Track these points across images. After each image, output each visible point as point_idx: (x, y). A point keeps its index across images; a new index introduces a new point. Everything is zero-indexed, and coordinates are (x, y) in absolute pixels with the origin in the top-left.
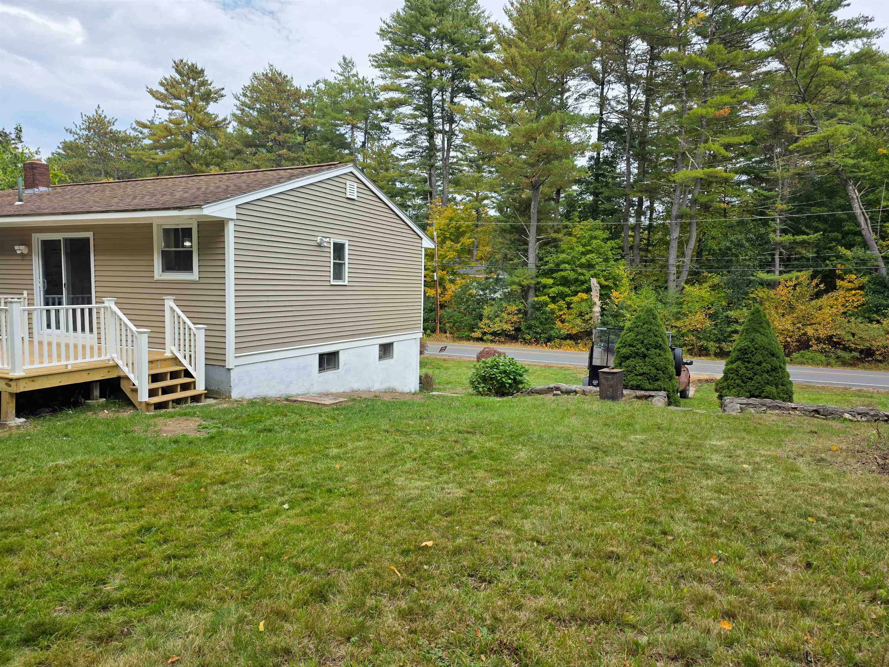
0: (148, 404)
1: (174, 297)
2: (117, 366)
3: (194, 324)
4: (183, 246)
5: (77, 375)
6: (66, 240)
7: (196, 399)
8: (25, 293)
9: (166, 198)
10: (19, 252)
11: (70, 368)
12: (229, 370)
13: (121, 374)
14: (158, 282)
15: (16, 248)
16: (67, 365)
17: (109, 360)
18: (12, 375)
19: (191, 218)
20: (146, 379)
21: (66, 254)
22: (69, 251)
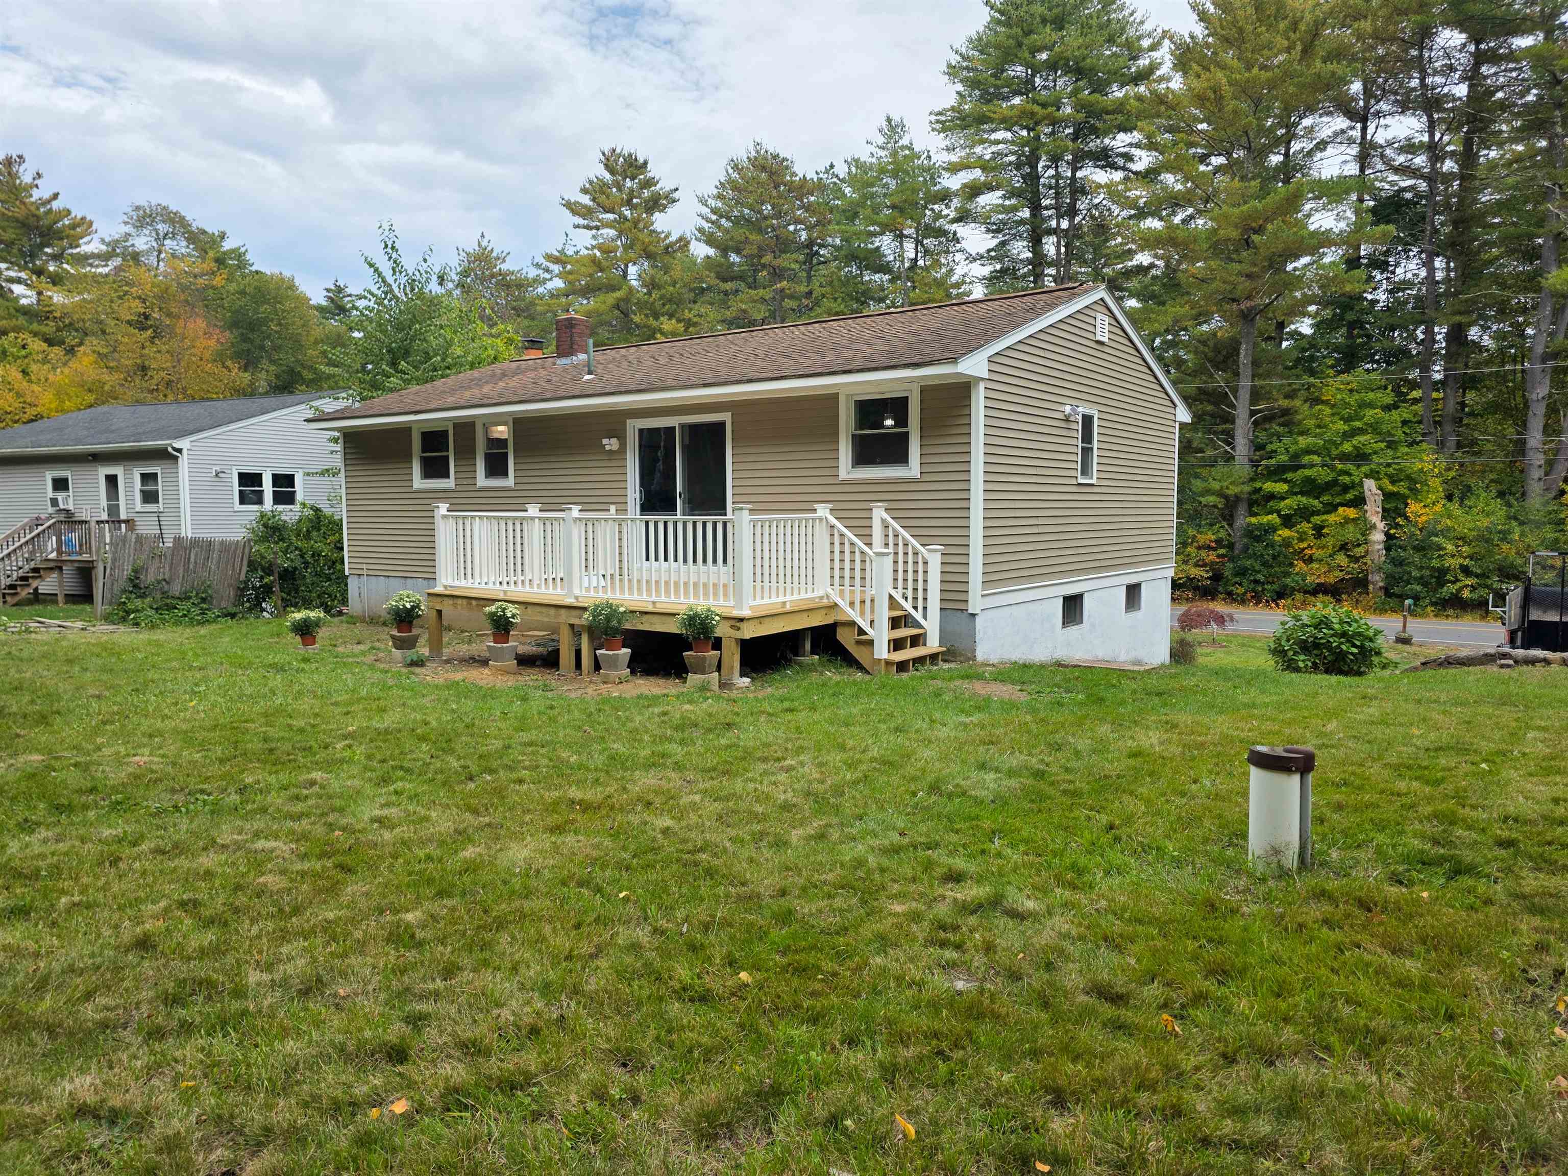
0: (888, 663)
1: (885, 504)
2: (836, 605)
3: (923, 545)
4: (883, 427)
5: (797, 617)
6: (682, 426)
7: (934, 657)
8: (613, 508)
9: (831, 356)
10: (608, 448)
11: (788, 607)
12: (973, 615)
13: (841, 618)
14: (844, 483)
15: (605, 441)
16: (784, 603)
17: (821, 598)
18: (736, 613)
19: (910, 380)
20: (885, 624)
21: (684, 448)
22: (687, 442)
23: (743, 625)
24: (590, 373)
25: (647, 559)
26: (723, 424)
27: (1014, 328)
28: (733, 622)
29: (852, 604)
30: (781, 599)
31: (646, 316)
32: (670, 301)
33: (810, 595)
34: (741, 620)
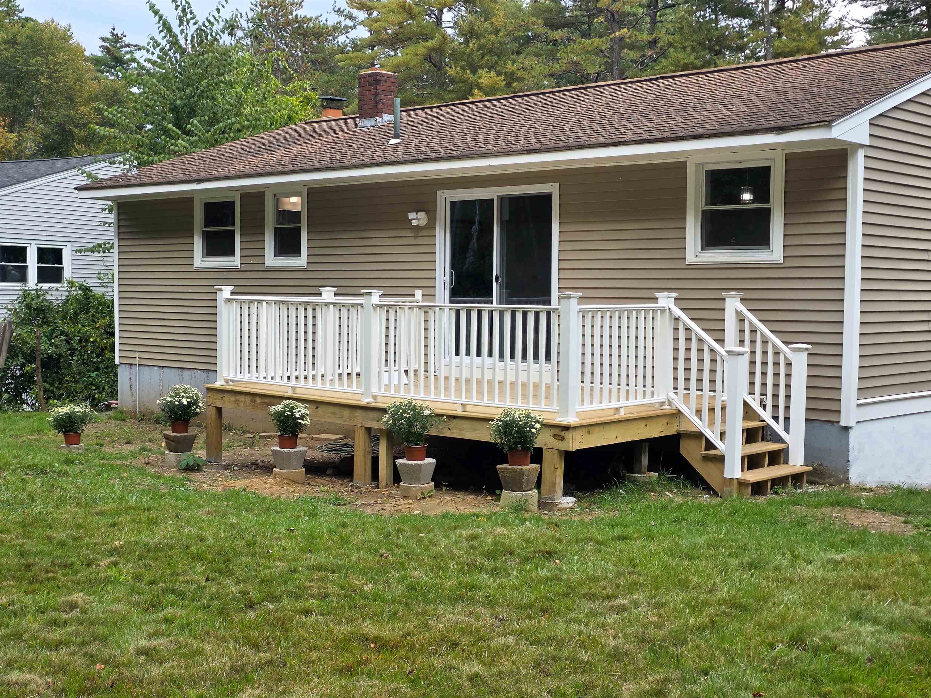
0: (741, 484)
1: (741, 294)
2: (679, 413)
3: (786, 343)
4: (738, 201)
5: (634, 426)
6: (502, 199)
7: (797, 478)
8: (418, 293)
9: (679, 118)
10: (414, 223)
11: (622, 415)
12: (847, 429)
13: (685, 428)
14: (692, 267)
15: (411, 216)
16: (618, 409)
17: (662, 404)
18: (561, 420)
19: (773, 147)
20: (738, 437)
21: (502, 223)
22: (506, 217)
23: (569, 435)
24: (396, 137)
25: (457, 353)
26: (547, 198)
27: (902, 85)
28: (556, 431)
29: (699, 412)
30: (615, 404)
31: (463, 68)
32: (491, 52)
33: (648, 400)
34: (566, 428)
